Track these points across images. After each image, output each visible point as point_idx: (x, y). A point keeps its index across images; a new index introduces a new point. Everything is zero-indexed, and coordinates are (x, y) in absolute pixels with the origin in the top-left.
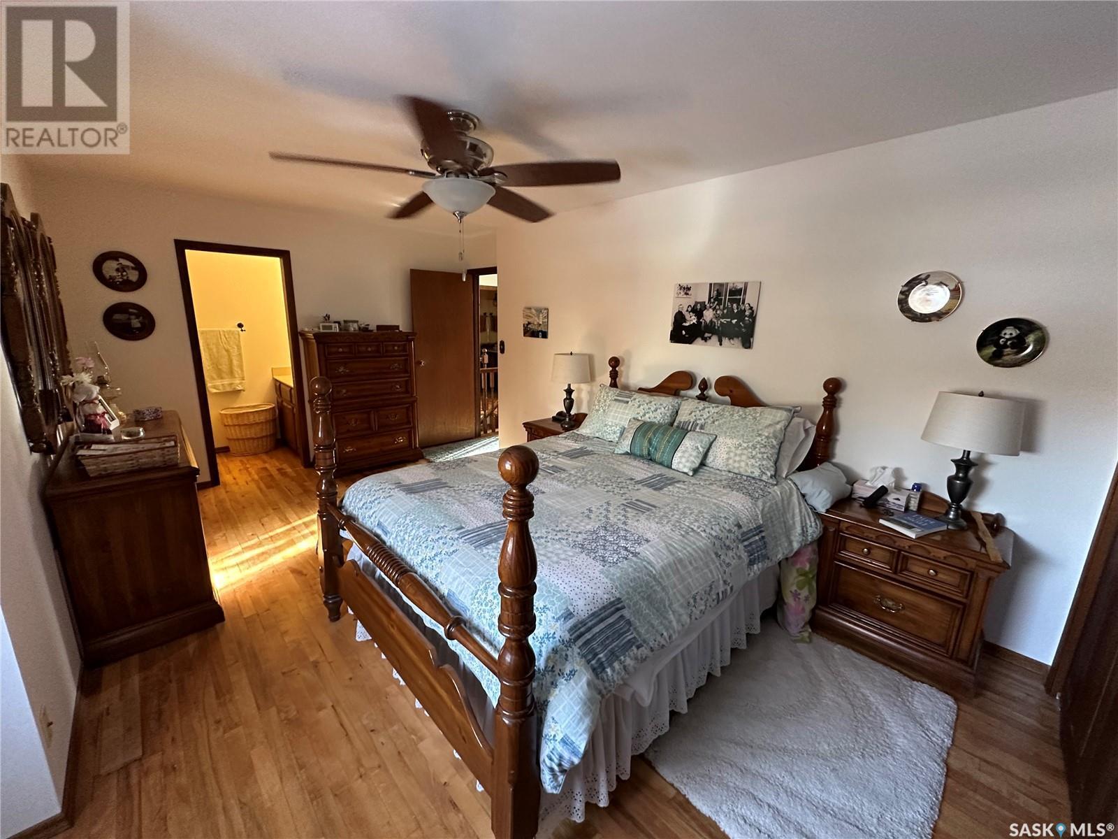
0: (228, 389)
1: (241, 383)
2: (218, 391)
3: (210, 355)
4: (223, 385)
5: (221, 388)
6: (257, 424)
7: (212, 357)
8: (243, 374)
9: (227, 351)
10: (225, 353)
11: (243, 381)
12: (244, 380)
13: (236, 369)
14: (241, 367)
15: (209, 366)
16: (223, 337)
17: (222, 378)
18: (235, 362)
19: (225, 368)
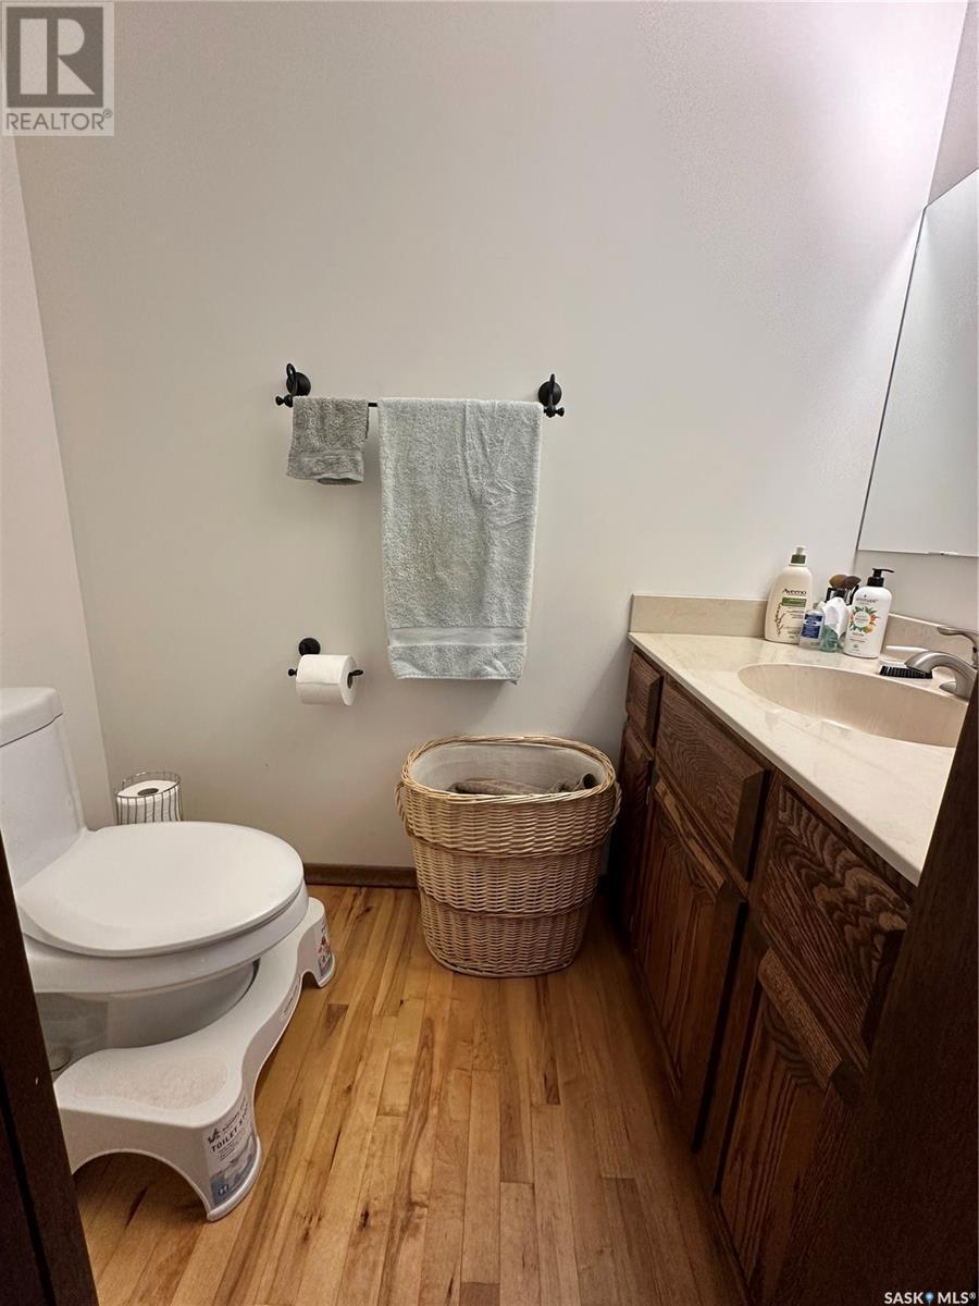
0: (456, 673)
1: (503, 653)
2: (418, 675)
3: (415, 519)
4: (440, 650)
5: (432, 663)
6: (528, 859)
7: (423, 524)
8: (518, 612)
9: (478, 503)
10: (466, 511)
11: (515, 644)
12: (518, 638)
13: (497, 589)
14: (517, 579)
15: (405, 566)
16: (472, 440)
17: (441, 623)
18: (498, 557)
19: (456, 579)
